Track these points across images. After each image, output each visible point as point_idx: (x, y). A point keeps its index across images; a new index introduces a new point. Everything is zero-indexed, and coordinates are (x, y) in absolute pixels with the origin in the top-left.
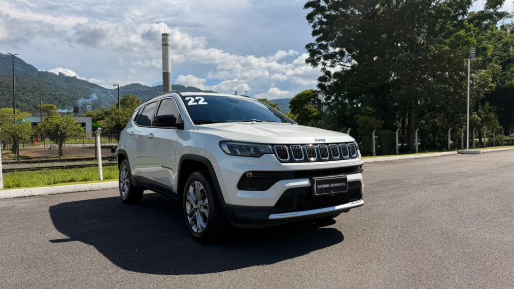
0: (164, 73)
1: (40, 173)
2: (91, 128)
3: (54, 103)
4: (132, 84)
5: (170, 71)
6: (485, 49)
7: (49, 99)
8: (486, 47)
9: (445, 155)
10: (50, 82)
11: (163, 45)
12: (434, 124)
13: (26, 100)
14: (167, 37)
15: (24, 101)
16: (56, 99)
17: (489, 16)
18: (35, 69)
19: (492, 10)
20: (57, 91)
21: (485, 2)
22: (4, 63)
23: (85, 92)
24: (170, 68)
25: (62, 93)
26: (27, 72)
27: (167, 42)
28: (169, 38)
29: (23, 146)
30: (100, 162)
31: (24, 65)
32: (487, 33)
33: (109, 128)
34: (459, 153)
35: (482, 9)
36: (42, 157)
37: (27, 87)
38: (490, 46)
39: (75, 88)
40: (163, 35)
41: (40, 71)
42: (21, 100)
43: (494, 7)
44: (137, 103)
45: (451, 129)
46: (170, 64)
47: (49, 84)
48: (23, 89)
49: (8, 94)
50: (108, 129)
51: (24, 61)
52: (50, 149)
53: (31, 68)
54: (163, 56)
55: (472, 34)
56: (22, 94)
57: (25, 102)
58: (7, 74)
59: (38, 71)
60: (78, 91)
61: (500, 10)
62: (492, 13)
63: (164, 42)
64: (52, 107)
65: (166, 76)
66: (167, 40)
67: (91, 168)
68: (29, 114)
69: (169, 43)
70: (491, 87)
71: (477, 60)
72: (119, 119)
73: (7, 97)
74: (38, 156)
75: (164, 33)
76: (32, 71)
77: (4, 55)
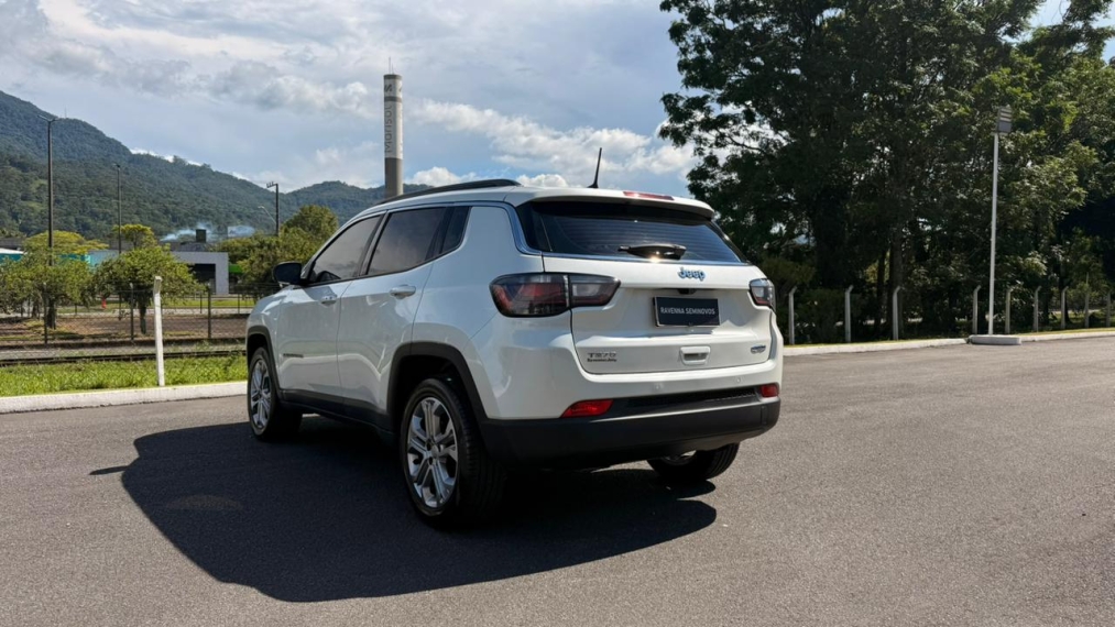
0: (386, 160)
1: (69, 369)
2: (227, 276)
3: (163, 220)
4: (325, 184)
5: (400, 156)
6: (1057, 112)
7: (153, 214)
8: (1060, 108)
9: (932, 347)
10: (156, 176)
11: (387, 99)
12: (945, 276)
13: (105, 214)
14: (395, 83)
15: (101, 216)
16: (166, 212)
17: (1074, 37)
18: (125, 149)
19: (1079, 24)
20: (168, 196)
21: (1068, 5)
22: (61, 136)
23: (227, 198)
24: (400, 148)
25: (179, 200)
26: (108, 155)
27: (395, 93)
28: (400, 84)
29: (76, 311)
30: (160, 350)
31: (102, 141)
32: (1067, 74)
33: (253, 275)
34: (968, 342)
35: (1058, 20)
36: (104, 336)
37: (106, 188)
38: (1069, 105)
39: (206, 190)
40: (387, 77)
41: (134, 152)
42: (94, 215)
43: (1086, 17)
44: (329, 223)
45: (979, 287)
46: (400, 140)
47: (151, 181)
48: (99, 191)
49: (68, 200)
50: (253, 279)
51: (102, 133)
52: (120, 318)
53: (117, 148)
54: (386, 122)
55: (1021, 79)
56: (97, 202)
57: (103, 220)
58: (66, 160)
59: (130, 153)
60: (213, 197)
61: (1095, 25)
62: (1080, 31)
63: (389, 94)
64: (143, 230)
65: (391, 166)
66: (395, 88)
67: (178, 360)
68: (102, 245)
69: (400, 95)
70: (1077, 196)
71: (1036, 136)
72: (275, 258)
73: (65, 207)
74: (97, 333)
75: (388, 73)
76: (118, 153)
77: (61, 119)
